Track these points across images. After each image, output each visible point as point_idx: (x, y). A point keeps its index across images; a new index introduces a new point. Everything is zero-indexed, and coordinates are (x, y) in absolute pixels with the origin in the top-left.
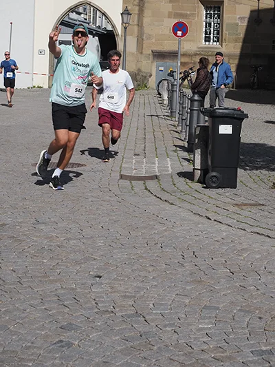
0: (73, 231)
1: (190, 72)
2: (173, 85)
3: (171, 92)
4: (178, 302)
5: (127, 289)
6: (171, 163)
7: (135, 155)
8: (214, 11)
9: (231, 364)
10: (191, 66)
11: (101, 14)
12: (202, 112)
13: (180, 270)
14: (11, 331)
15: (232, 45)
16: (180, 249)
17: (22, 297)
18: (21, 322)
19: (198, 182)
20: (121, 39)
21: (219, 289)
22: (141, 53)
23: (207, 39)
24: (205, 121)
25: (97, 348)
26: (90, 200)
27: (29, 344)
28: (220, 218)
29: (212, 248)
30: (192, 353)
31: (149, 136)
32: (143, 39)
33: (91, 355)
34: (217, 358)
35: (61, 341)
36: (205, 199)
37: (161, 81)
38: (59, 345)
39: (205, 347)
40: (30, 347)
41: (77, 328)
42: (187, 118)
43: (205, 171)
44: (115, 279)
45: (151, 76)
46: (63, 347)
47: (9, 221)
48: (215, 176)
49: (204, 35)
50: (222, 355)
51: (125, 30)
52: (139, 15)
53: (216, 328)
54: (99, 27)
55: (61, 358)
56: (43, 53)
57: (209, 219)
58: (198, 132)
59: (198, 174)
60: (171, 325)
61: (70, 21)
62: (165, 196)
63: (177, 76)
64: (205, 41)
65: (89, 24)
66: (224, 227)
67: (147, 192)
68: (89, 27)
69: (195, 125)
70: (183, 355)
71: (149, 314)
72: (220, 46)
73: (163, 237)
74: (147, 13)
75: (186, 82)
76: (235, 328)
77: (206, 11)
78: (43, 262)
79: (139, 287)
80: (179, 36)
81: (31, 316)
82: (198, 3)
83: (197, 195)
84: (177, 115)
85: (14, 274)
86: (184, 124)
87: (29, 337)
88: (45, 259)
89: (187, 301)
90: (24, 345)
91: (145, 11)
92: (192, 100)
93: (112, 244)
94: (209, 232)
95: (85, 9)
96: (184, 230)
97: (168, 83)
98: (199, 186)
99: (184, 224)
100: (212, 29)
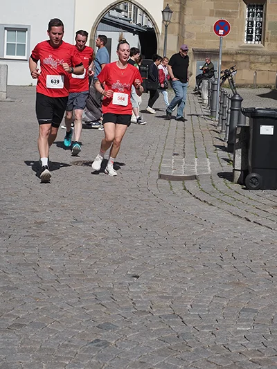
0: (111, 230)
1: (232, 71)
2: (213, 84)
3: (212, 92)
4: (216, 303)
5: (164, 289)
6: (210, 163)
7: (174, 154)
8: (257, 10)
9: (269, 367)
10: (232, 65)
11: (142, 11)
12: (242, 112)
13: (218, 271)
14: (49, 329)
15: (274, 44)
16: (218, 250)
17: (60, 295)
18: (58, 320)
19: (238, 183)
20: (162, 38)
21: (258, 292)
23: (249, 38)
24: (246, 121)
25: (133, 349)
26: (129, 199)
27: (66, 342)
28: (259, 220)
29: (251, 250)
30: (229, 355)
31: (189, 136)
32: (184, 38)
33: (128, 354)
34: (255, 361)
35: (98, 340)
36: (245, 200)
38: (96, 344)
39: (243, 350)
40: (67, 345)
41: (114, 328)
42: (227, 118)
43: (245, 172)
44: (152, 280)
45: (191, 75)
46: (100, 346)
47: (47, 219)
48: (255, 177)
49: (246, 34)
50: (260, 358)
51: (166, 28)
52: (180, 12)
53: (254, 331)
54: (140, 25)
55: (98, 357)
57: (248, 220)
58: (238, 132)
59: (238, 175)
60: (209, 327)
61: (110, 18)
62: (204, 197)
63: (218, 75)
64: (247, 40)
65: (129, 21)
66: (263, 229)
67: (186, 192)
68: (129, 24)
69: (235, 125)
70: (220, 357)
71: (187, 315)
72: (262, 45)
73: (201, 238)
74: (189, 11)
75: (227, 81)
76: (274, 332)
77: (249, 10)
78: (81, 261)
79: (176, 288)
80: (220, 35)
81: (68, 314)
82: (240, 1)
83: (237, 196)
84: (217, 115)
85: (52, 272)
86: (224, 124)
87: (66, 336)
88: (83, 258)
89: (225, 303)
90: (61, 344)
91: (187, 8)
92: (233, 100)
93: (151, 244)
94: (248, 233)
95: (125, 7)
96: (222, 232)
97: (209, 82)
98: (238, 187)
99: (223, 225)
100: (254, 28)
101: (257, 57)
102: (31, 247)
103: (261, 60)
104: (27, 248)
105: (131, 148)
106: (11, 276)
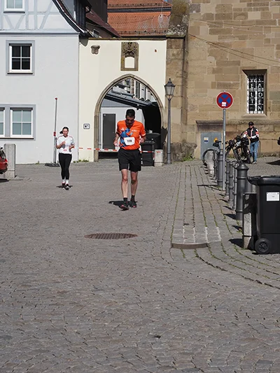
0: (130, 297)
2: (219, 154)
3: (217, 163)
5: (185, 346)
6: (220, 232)
7: (185, 224)
11: (144, 86)
12: (250, 181)
15: (276, 113)
16: (233, 310)
17: (89, 356)
19: (249, 248)
20: (165, 111)
22: (186, 124)
23: (252, 108)
24: (253, 189)
26: (144, 267)
28: (270, 282)
29: (264, 309)
31: (197, 206)
32: (187, 110)
36: (256, 264)
37: (206, 152)
42: (234, 187)
43: (255, 237)
44: (173, 339)
45: (196, 146)
47: (69, 288)
48: (264, 242)
49: (248, 104)
51: (169, 102)
52: (182, 86)
54: (143, 99)
56: (88, 127)
57: (260, 283)
59: (247, 241)
61: (112, 94)
62: (217, 263)
63: (223, 146)
64: (250, 110)
65: (132, 96)
66: (273, 290)
67: (199, 259)
68: (132, 99)
69: (242, 193)
71: (207, 368)
72: (265, 115)
73: (216, 300)
74: (191, 84)
75: (231, 152)
77: (250, 81)
78: (105, 325)
80: (223, 107)
82: (241, 73)
83: (246, 261)
84: (224, 185)
85: (79, 336)
86: (231, 193)
88: (107, 322)
89: (242, 357)
91: (188, 82)
92: (239, 170)
93: (168, 307)
94: (261, 294)
95: (128, 82)
96: (236, 294)
97: (214, 153)
98: (249, 253)
99: (236, 288)
100: (256, 98)
101: (260, 126)
102: (57, 314)
103: (264, 129)
104: (53, 315)
105: (142, 220)
106: (41, 340)
